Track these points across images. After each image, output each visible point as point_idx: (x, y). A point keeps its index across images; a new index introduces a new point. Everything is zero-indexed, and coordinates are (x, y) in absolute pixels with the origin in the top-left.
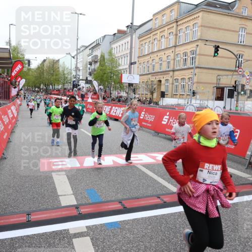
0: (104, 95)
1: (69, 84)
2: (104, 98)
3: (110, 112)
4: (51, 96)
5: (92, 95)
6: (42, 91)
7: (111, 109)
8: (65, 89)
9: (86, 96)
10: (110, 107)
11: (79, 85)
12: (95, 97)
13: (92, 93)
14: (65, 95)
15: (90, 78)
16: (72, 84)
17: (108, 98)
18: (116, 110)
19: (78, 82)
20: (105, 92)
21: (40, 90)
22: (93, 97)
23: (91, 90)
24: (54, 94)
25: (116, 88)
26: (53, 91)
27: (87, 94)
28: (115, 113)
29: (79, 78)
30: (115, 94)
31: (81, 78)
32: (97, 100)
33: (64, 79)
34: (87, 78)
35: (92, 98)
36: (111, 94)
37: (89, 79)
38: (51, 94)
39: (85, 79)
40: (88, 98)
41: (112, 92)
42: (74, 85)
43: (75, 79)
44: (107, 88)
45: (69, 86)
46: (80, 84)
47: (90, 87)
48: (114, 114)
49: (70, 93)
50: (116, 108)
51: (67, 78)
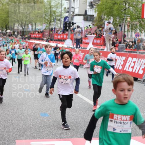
0: (114, 38)
1: (59, 22)
2: (113, 44)
3: (124, 66)
4: (31, 41)
5: (95, 39)
6: (16, 33)
7: (125, 61)
8: (52, 30)
9: (84, 40)
10: (124, 58)
11: (73, 24)
12: (99, 41)
13: (94, 36)
14: (51, 40)
15: (90, 12)
16: (63, 22)
17: (120, 43)
18: (134, 62)
19: (72, 18)
20: (115, 33)
21: (14, 32)
22: (95, 41)
23: (93, 31)
24: (35, 38)
25: (133, 27)
26: (33, 34)
27: (86, 37)
28: (133, 67)
29: (73, 12)
30: (131, 36)
31: (77, 12)
32: (102, 48)
33: (51, 15)
34: (86, 12)
35: (94, 44)
36: (125, 36)
37: (88, 13)
38: (30, 38)
39: (83, 13)
40: (88, 44)
41: (126, 33)
42: (65, 24)
43: (67, 15)
44: (119, 28)
45: (59, 26)
46: (74, 21)
47: (91, 26)
48: (130, 70)
49: (59, 37)
50: (134, 59)
51: (55, 12)
